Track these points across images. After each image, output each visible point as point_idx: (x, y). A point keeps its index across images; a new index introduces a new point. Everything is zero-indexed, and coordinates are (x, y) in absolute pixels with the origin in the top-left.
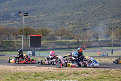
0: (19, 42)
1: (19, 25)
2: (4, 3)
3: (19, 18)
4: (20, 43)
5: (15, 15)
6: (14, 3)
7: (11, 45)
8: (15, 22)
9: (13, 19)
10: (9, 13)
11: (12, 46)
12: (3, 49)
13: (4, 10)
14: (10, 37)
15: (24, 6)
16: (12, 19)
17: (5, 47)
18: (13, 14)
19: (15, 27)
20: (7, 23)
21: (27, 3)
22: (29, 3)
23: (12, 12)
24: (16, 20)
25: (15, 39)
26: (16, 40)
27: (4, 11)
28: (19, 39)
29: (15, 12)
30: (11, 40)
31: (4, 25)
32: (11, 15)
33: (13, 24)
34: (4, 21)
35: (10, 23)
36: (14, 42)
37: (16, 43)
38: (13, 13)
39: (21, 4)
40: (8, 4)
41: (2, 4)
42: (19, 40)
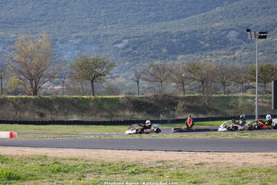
0: (248, 98)
1: (246, 58)
2: (213, 11)
3: (246, 42)
4: (250, 100)
5: (239, 37)
6: (234, 11)
7: (230, 105)
8: (237, 53)
9: (235, 47)
10: (223, 33)
11: (232, 107)
12: (213, 116)
13: (212, 27)
14: (227, 88)
15: (258, 16)
16: (232, 47)
17: (217, 111)
18: (233, 34)
19: (237, 65)
20: (220, 55)
21: (263, 8)
22: (270, 8)
23: (230, 30)
24: (239, 48)
25: (240, 91)
26: (242, 94)
27: (214, 29)
28: (249, 91)
29: (237, 31)
30: (230, 95)
31: (214, 60)
32: (228, 36)
33: (235, 58)
34: (213, 52)
35: (227, 56)
36: (237, 98)
37: (241, 102)
38: (233, 32)
39: (251, 11)
40: (221, 13)
41: (208, 13)
42: (249, 94)
